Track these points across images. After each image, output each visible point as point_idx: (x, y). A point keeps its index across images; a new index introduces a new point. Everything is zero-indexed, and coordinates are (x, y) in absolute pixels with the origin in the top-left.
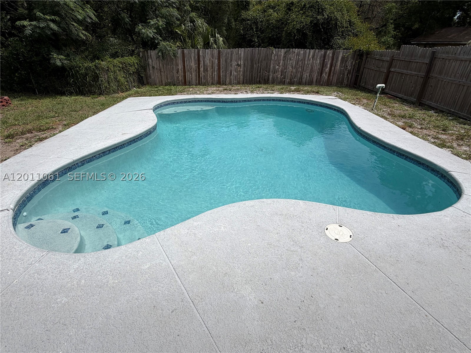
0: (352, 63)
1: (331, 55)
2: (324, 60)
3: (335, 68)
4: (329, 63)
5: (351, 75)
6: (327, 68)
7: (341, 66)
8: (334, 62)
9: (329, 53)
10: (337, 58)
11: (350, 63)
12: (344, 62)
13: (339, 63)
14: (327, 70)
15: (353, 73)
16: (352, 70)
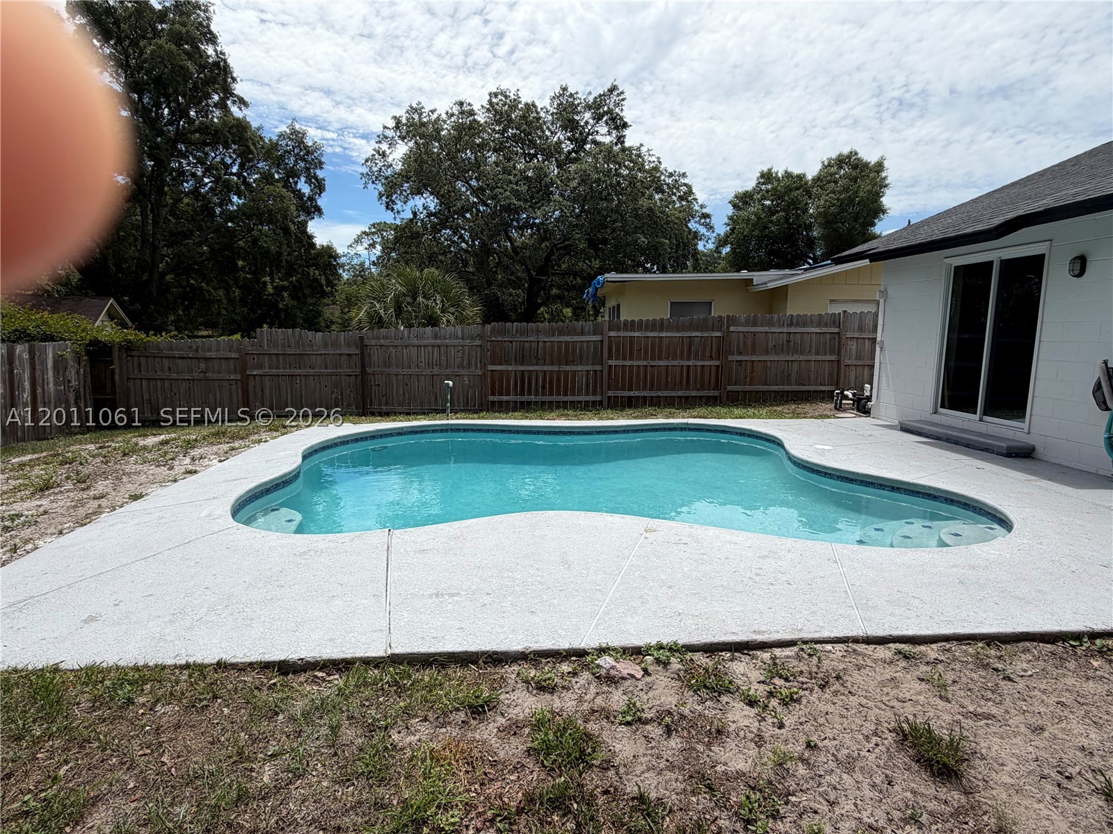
0: (78, 372)
1: (26, 356)
2: (11, 371)
3: (43, 389)
4: (27, 376)
5: (82, 401)
6: (24, 390)
7: (56, 384)
8: (38, 373)
9: (22, 352)
10: (44, 363)
11: (73, 372)
12: (61, 372)
13: (51, 373)
14: (25, 396)
15: (85, 395)
16: (82, 390)
